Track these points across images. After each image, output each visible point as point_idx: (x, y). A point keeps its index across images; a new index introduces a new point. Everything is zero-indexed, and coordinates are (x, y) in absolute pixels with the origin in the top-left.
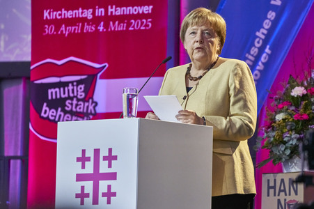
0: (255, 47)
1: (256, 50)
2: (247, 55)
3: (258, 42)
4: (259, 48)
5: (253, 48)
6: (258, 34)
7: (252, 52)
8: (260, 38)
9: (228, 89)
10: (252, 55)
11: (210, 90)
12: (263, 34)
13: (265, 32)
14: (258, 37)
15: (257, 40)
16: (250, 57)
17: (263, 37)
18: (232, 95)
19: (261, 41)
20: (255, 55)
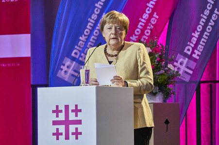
0: (95, 14)
1: (96, 16)
2: (89, 19)
3: (97, 11)
4: (98, 15)
5: (93, 15)
6: (96, 5)
7: (93, 18)
8: (98, 8)
9: (137, 61)
10: (93, 20)
11: (126, 63)
12: (100, 5)
13: (102, 4)
14: (96, 7)
15: (96, 9)
16: (91, 21)
17: (100, 7)
18: (140, 66)
19: (99, 10)
20: (95, 19)
